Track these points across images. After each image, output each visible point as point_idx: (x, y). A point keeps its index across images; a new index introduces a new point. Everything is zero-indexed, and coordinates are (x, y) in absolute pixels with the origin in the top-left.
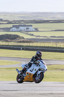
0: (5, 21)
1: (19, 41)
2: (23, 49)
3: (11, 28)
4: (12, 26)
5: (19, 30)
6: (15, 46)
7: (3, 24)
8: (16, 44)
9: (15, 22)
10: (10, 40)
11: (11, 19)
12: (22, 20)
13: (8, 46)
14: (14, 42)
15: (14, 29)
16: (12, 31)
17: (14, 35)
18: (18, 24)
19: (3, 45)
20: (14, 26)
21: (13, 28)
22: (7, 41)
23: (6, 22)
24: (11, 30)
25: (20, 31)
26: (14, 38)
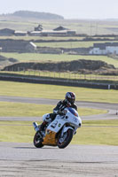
0: (80, 36)
1: (106, 72)
2: (112, 88)
3: (92, 48)
4: (92, 45)
5: (104, 52)
6: (98, 81)
7: (76, 41)
8: (99, 78)
9: (98, 37)
10: (88, 71)
11: (90, 33)
12: (111, 34)
13: (85, 82)
14: (96, 74)
15: (97, 50)
16: (93, 54)
17: (97, 62)
18: (103, 42)
19: (75, 80)
20: (95, 45)
21: (95, 49)
22: (83, 73)
23: (81, 38)
24: (91, 52)
25: (108, 55)
26: (96, 66)
